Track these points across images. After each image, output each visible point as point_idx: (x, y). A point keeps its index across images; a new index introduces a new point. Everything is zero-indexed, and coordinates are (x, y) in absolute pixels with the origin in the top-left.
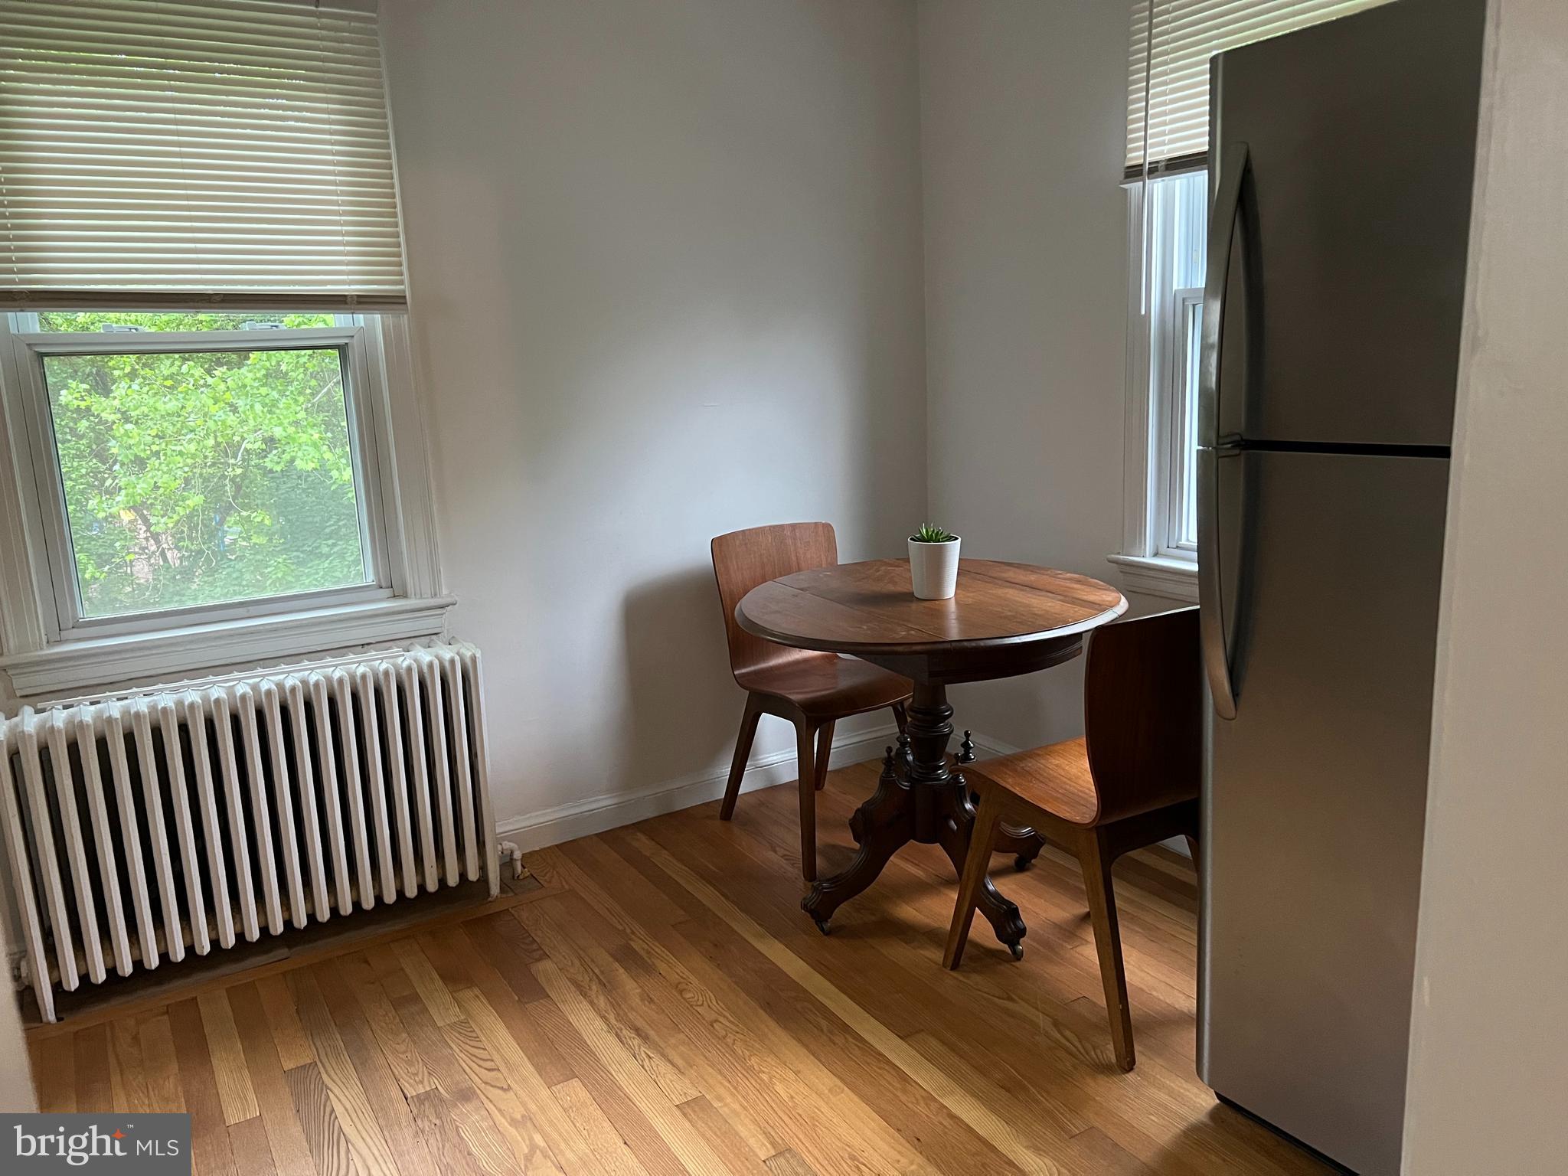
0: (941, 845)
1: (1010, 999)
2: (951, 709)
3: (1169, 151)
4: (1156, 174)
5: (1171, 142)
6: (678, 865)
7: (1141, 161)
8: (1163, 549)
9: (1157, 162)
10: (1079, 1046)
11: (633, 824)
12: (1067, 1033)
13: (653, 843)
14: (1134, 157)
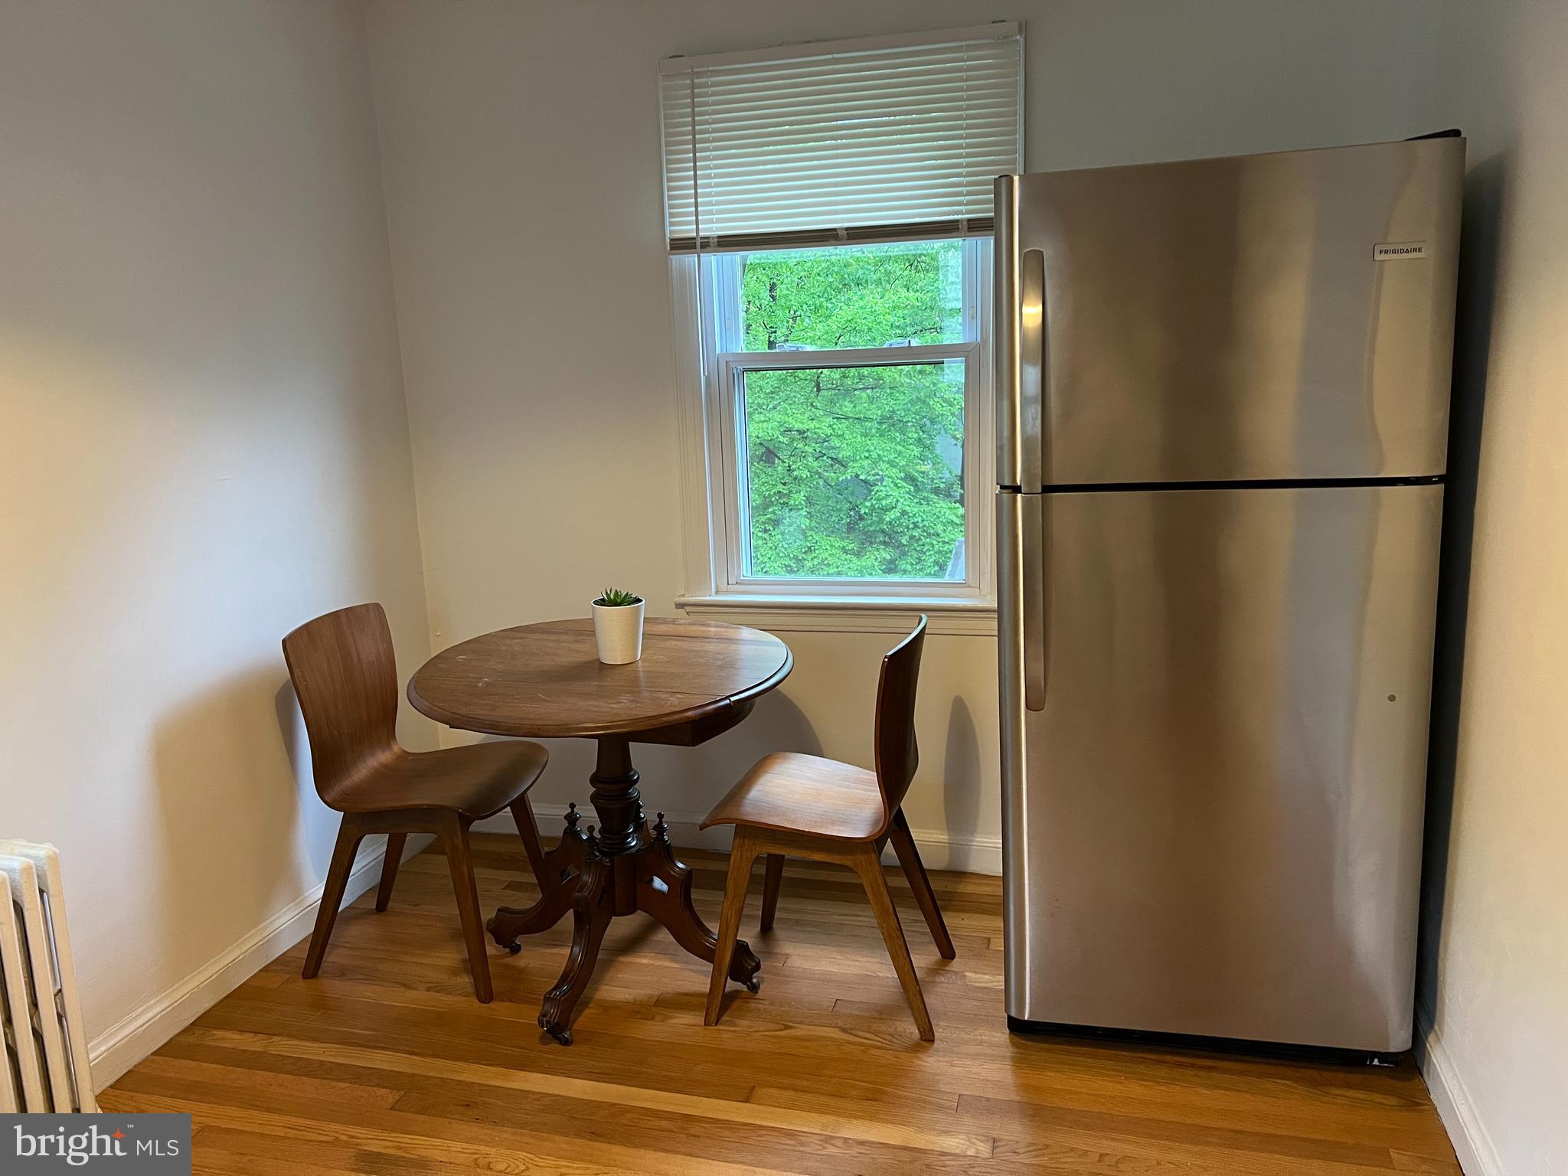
0: (643, 910)
1: (787, 1027)
2: (636, 772)
3: (718, 229)
4: (708, 248)
5: (719, 221)
6: (316, 1045)
7: (694, 235)
8: (724, 586)
9: (708, 238)
10: (878, 1039)
11: (192, 1024)
12: (860, 1033)
13: (247, 1035)
14: (687, 230)
